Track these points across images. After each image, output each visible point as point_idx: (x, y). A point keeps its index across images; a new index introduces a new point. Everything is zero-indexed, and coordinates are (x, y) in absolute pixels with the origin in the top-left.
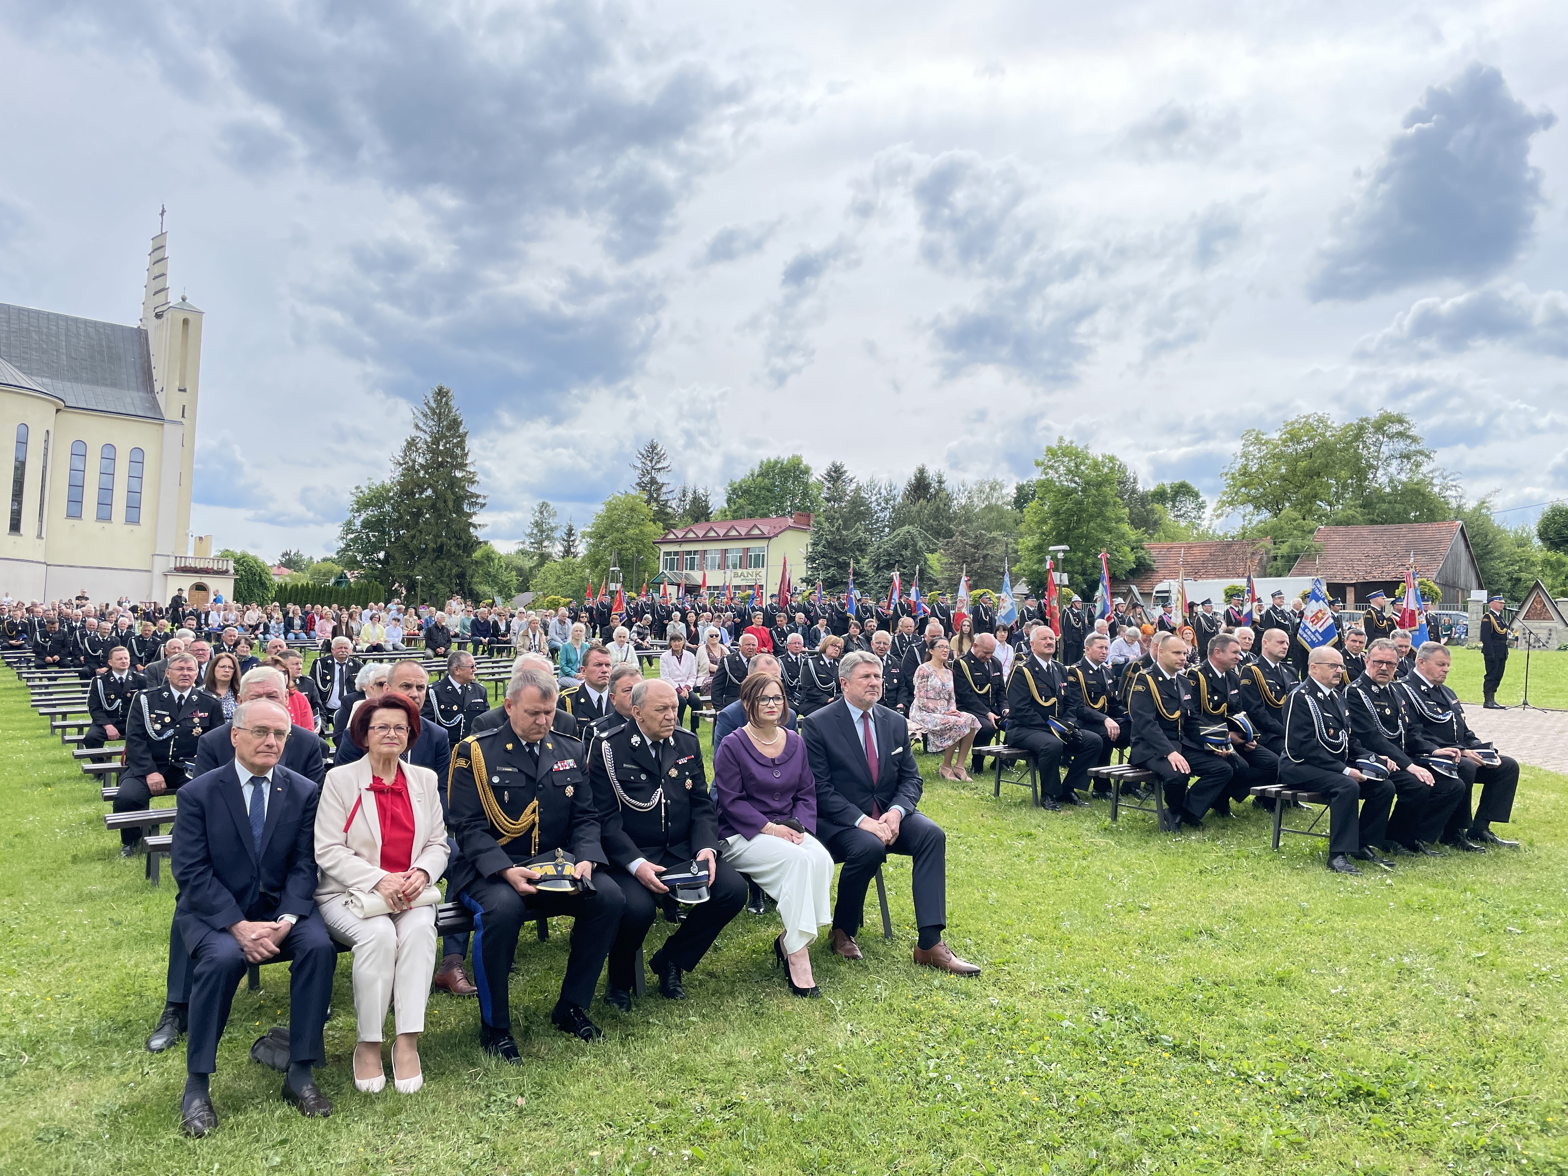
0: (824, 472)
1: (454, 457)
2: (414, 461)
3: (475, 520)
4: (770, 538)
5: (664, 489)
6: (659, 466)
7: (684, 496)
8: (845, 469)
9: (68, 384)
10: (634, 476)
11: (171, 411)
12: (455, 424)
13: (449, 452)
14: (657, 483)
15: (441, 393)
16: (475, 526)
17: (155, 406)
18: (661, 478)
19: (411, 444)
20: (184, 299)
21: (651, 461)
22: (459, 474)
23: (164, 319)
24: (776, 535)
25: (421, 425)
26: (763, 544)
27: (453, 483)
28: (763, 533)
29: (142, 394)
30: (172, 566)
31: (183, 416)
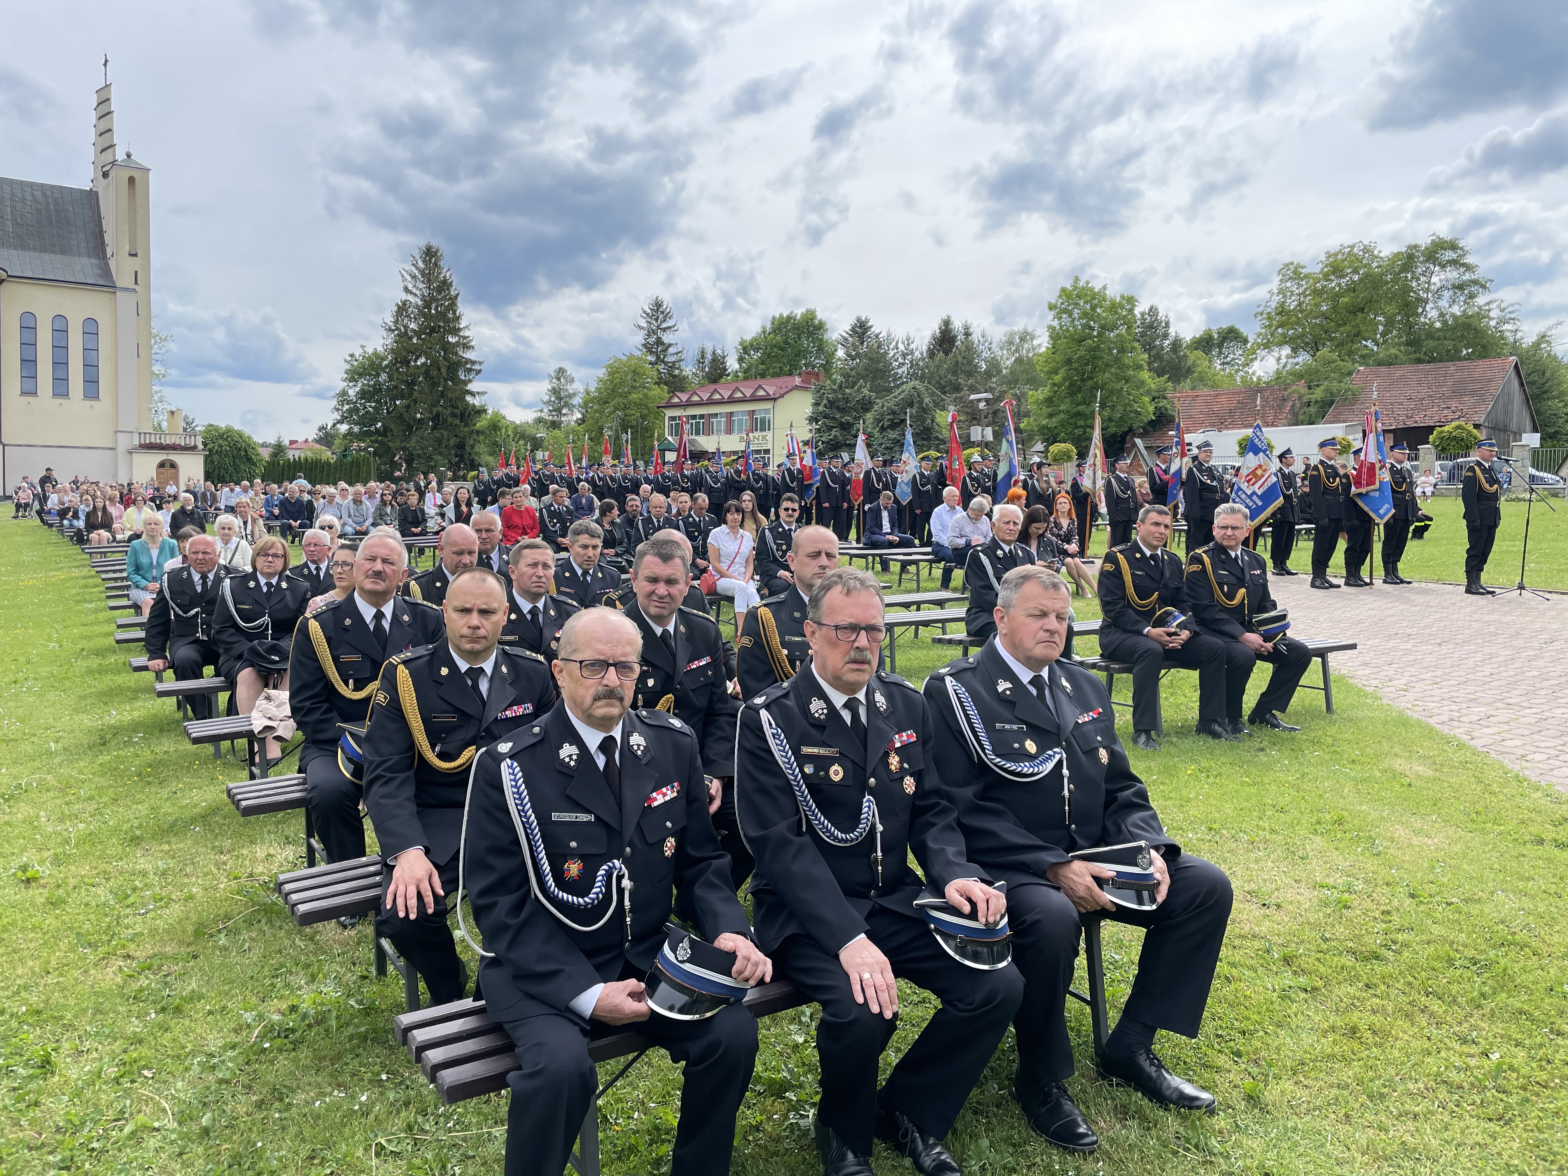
0: (848, 328)
1: (447, 321)
2: (406, 327)
3: (470, 387)
4: (775, 399)
5: (671, 350)
6: (664, 325)
7: (703, 357)
8: (869, 324)
10: (639, 338)
11: (123, 279)
12: (445, 285)
13: (442, 316)
14: (663, 343)
15: (430, 254)
16: (472, 394)
17: (106, 272)
18: (667, 338)
19: (402, 309)
20: (129, 156)
21: (657, 320)
22: (452, 339)
23: (110, 178)
24: (782, 396)
25: (410, 287)
26: (768, 405)
27: (447, 348)
28: (768, 394)
29: (95, 261)
30: (137, 443)
31: (136, 283)
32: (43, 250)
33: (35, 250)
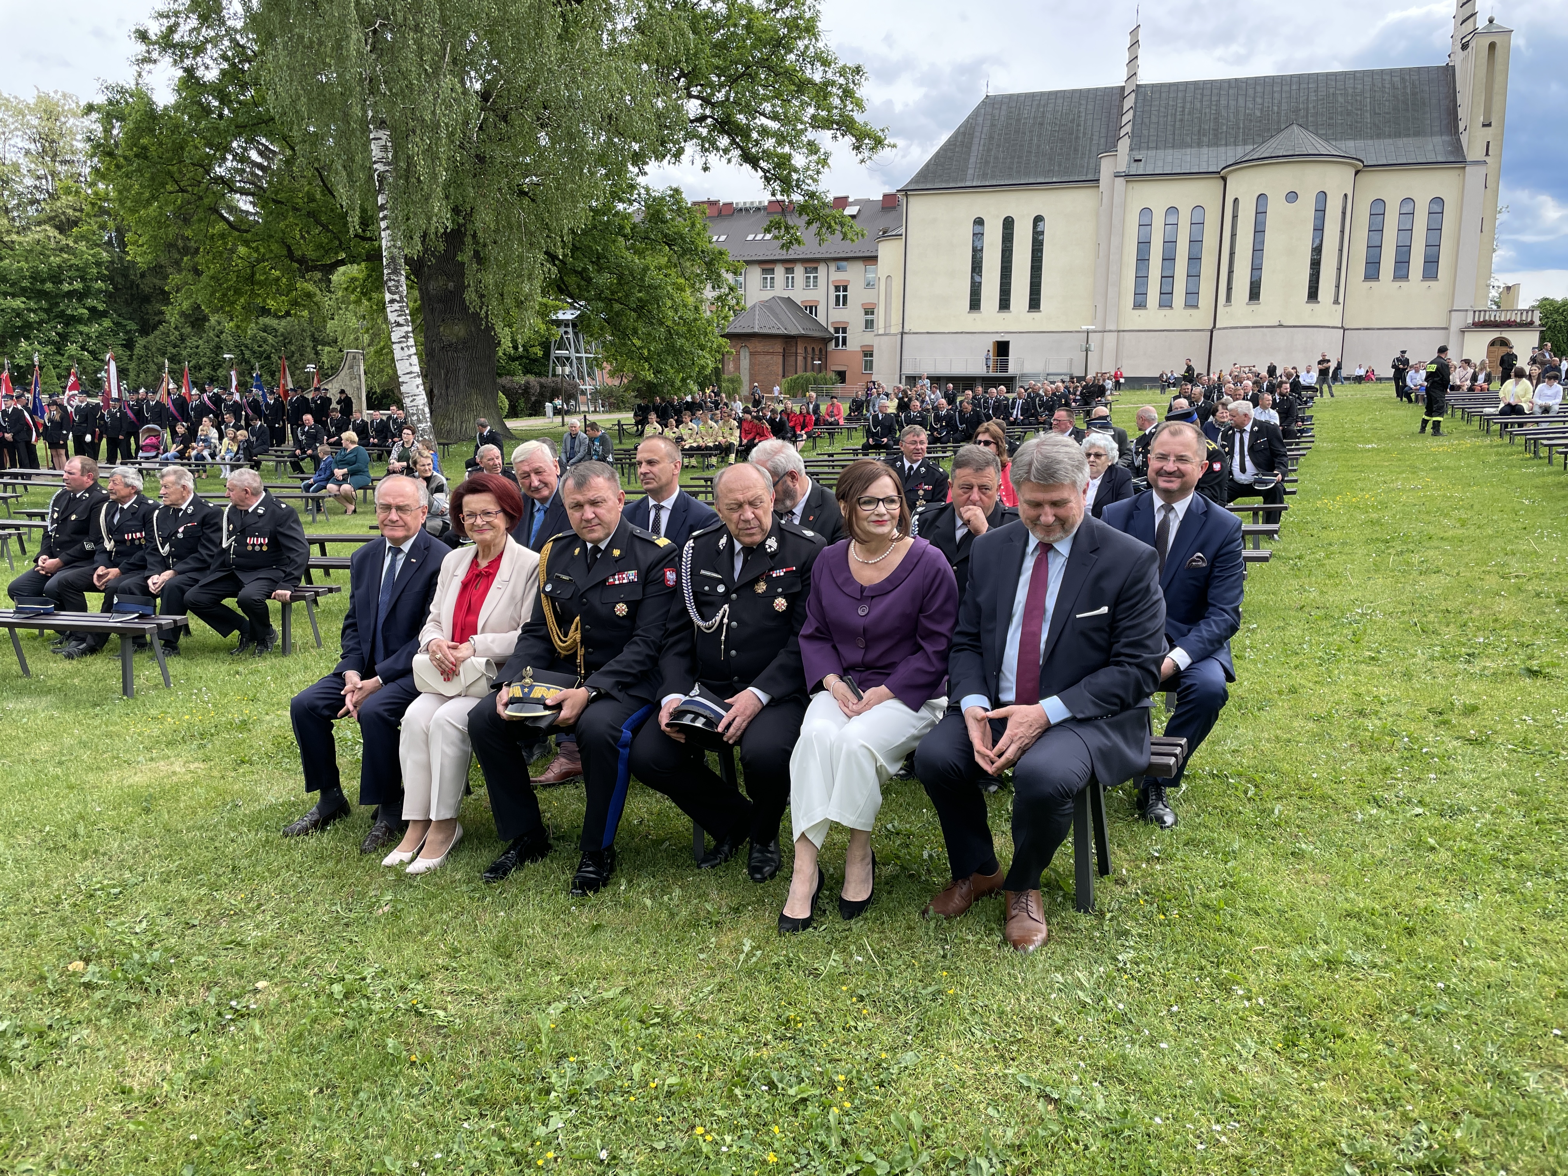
9: (1370, 142)
11: (1474, 152)
17: (1458, 148)
20: (1491, 21)
23: (1469, 49)
29: (1446, 138)
30: (1470, 321)
31: (1487, 154)
33: (1390, 136)
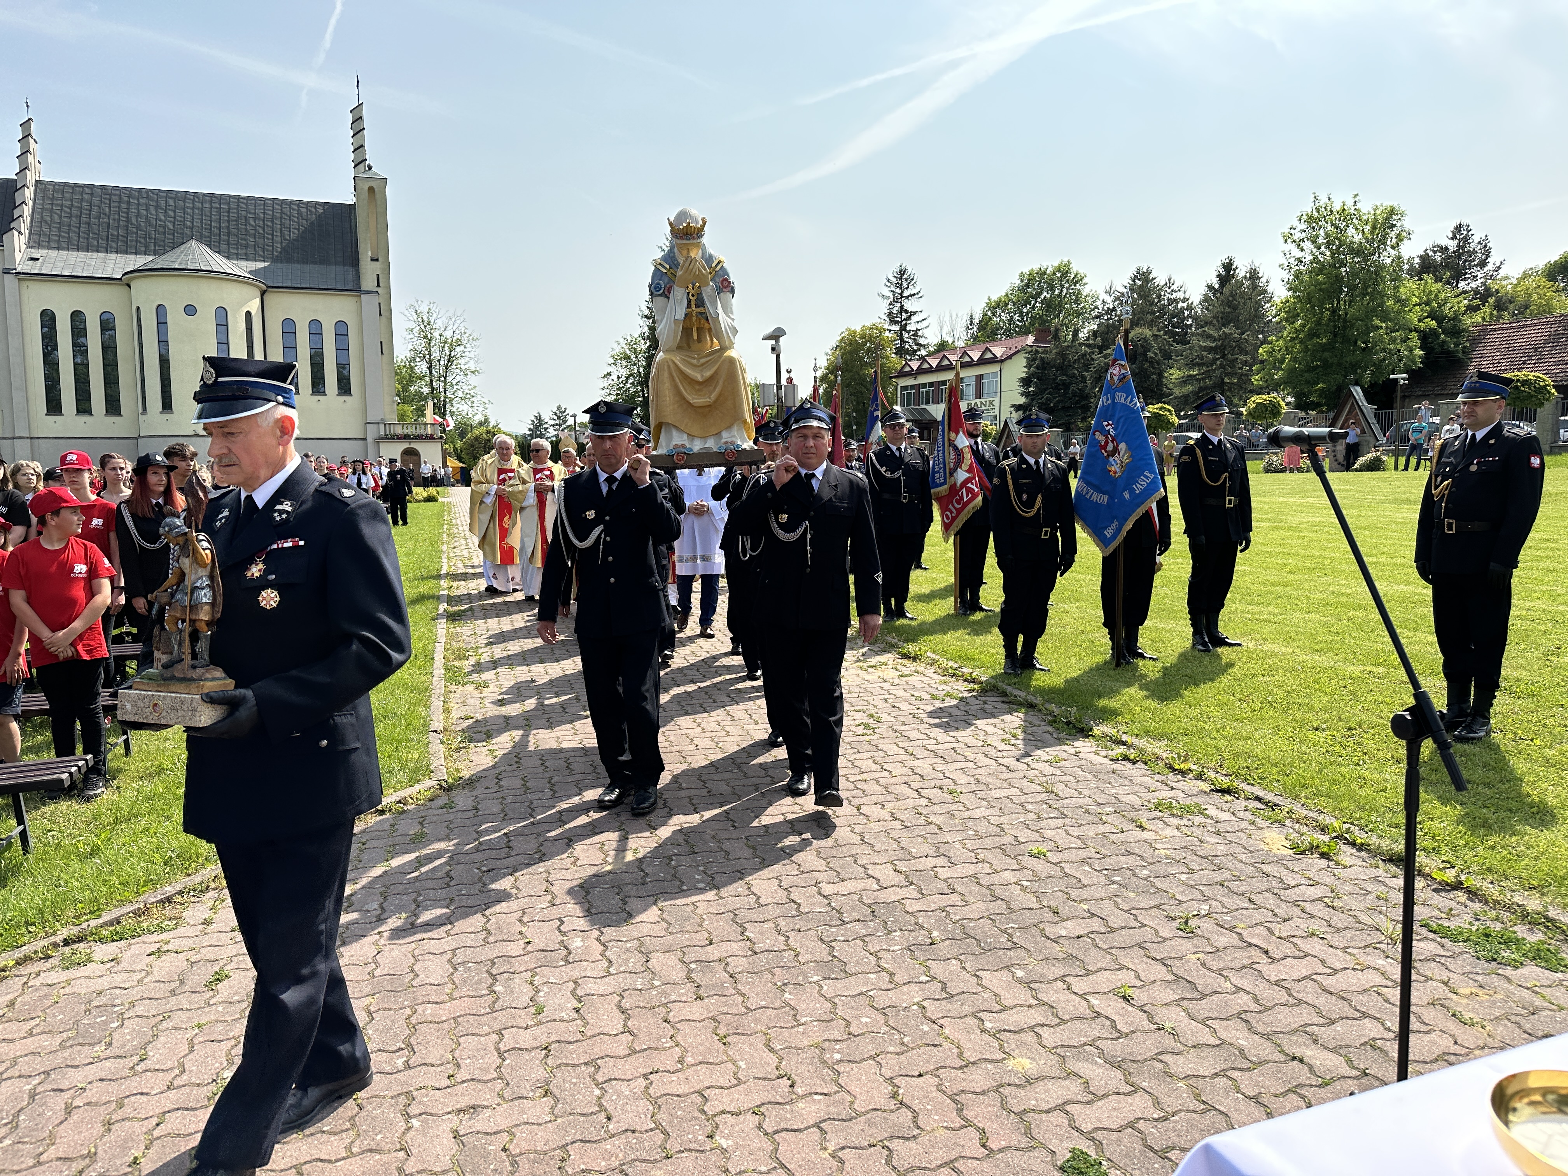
4: (1002, 361)
5: (915, 318)
10: (885, 308)
11: (368, 283)
14: (906, 312)
17: (357, 278)
18: (909, 305)
21: (900, 288)
24: (1010, 357)
26: (996, 368)
28: (996, 357)
29: (350, 269)
30: (382, 433)
31: (378, 286)
32: (305, 261)
33: (298, 262)
